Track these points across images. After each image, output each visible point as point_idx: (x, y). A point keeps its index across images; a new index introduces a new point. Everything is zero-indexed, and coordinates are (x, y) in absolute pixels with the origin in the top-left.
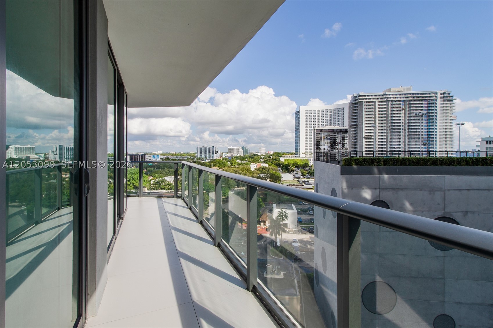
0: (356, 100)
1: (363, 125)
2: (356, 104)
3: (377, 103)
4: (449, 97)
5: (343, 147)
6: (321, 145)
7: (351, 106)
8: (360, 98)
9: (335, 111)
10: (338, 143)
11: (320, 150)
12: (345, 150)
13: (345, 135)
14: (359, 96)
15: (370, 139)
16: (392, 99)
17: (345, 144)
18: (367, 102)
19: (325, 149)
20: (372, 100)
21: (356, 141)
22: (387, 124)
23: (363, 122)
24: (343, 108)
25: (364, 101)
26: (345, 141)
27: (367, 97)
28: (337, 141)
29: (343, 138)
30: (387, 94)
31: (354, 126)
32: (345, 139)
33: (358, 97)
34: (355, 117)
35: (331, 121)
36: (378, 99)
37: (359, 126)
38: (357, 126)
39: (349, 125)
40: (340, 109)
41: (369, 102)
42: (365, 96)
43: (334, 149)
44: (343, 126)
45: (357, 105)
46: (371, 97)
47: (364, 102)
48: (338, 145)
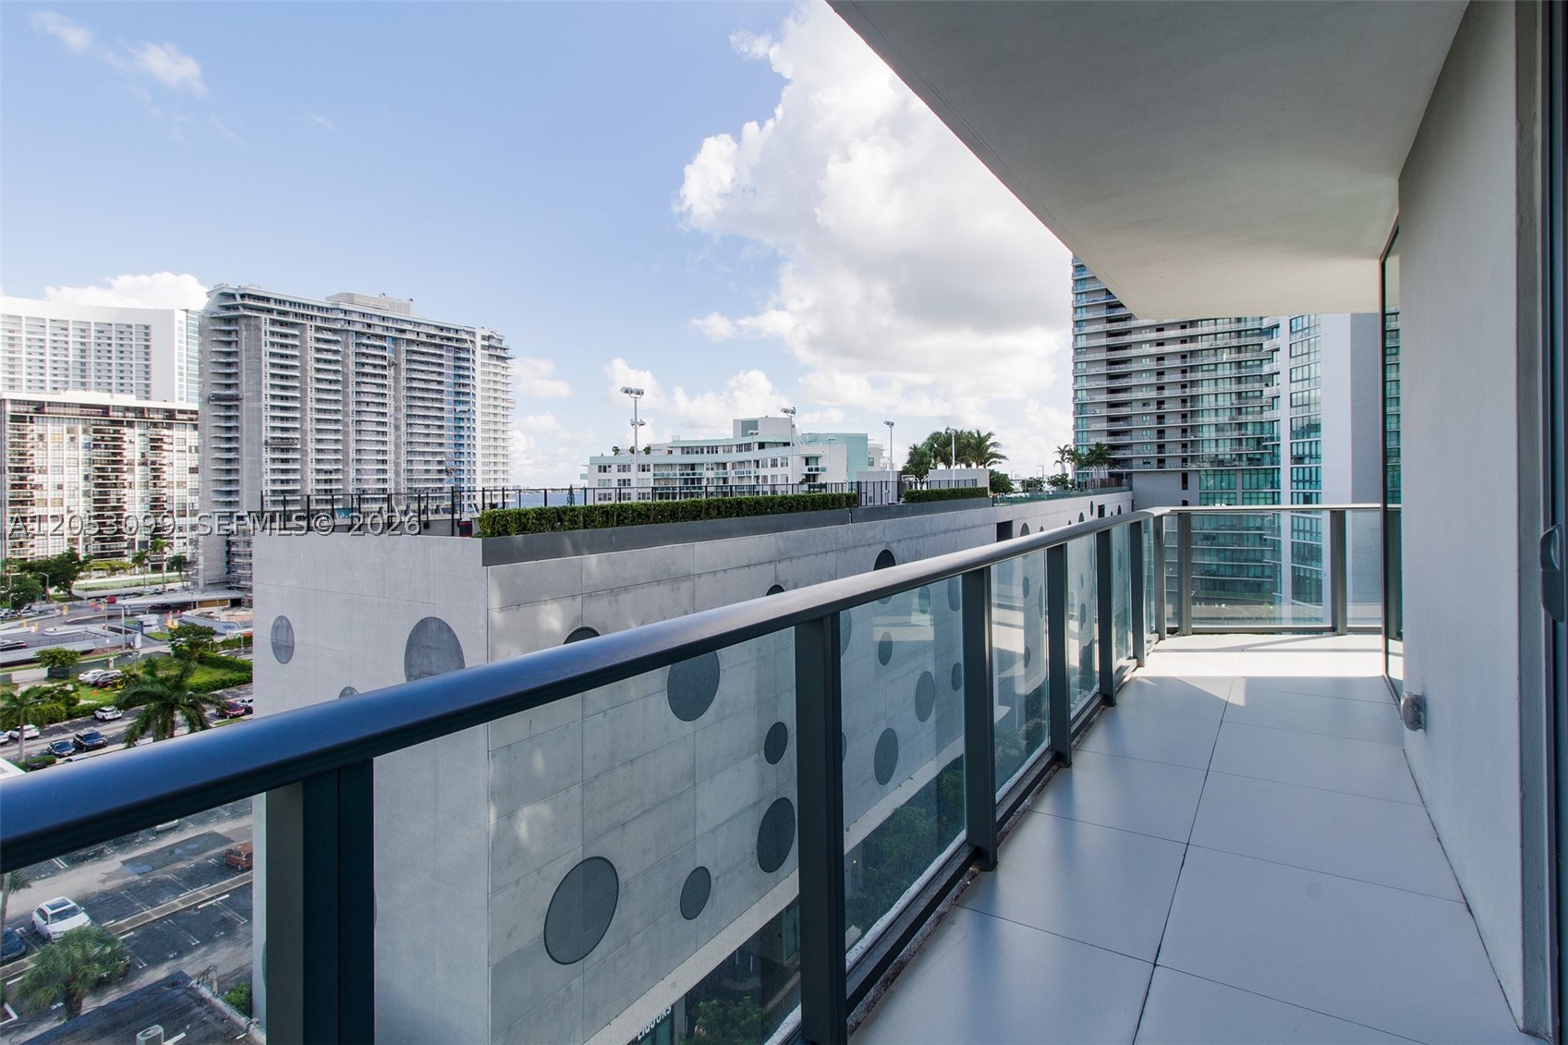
0: (228, 308)
1: (260, 400)
2: (228, 320)
3: (311, 334)
4: (501, 349)
5: (156, 477)
6: (43, 471)
7: (211, 328)
8: (247, 302)
9: (106, 334)
10: (131, 463)
11: (35, 492)
12: (165, 490)
13: (166, 432)
14: (243, 296)
15: (287, 450)
16: (358, 328)
17: (165, 468)
18: (273, 322)
19: (65, 488)
20: (291, 319)
21: (231, 456)
22: (346, 404)
23: (259, 392)
24: (147, 327)
25: (264, 316)
26: (165, 454)
27: (272, 305)
28: (125, 453)
29: (156, 444)
30: (341, 307)
31: (225, 400)
32: (165, 447)
33: (238, 297)
34: (228, 371)
35: (83, 371)
36: (312, 317)
37: (244, 404)
38: (236, 403)
39: (201, 395)
40: (130, 327)
41: (282, 324)
42: (268, 300)
43: (115, 485)
44: (147, 398)
45: (237, 328)
46: (287, 308)
47: (263, 321)
48: (132, 471)
